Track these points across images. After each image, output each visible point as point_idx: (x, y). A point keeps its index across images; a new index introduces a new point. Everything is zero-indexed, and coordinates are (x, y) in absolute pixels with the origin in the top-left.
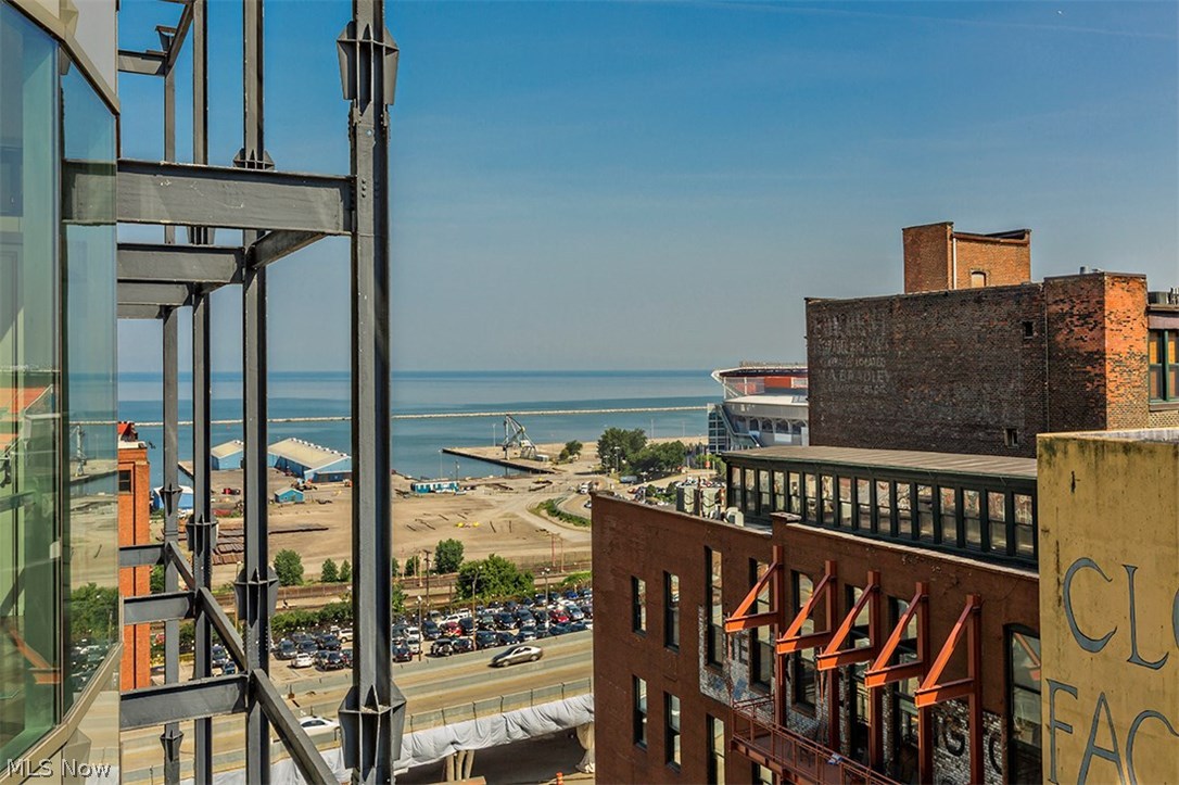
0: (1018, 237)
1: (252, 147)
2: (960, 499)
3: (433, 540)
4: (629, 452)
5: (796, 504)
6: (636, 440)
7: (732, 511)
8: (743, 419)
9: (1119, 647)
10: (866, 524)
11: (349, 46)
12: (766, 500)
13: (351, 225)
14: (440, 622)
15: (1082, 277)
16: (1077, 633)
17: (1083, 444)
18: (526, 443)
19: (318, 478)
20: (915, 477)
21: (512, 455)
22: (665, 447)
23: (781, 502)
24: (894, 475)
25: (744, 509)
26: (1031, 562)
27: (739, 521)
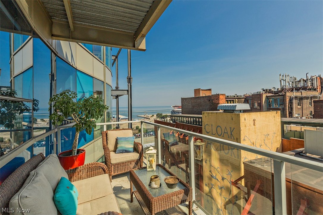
0: (210, 90)
1: (117, 86)
2: (199, 120)
3: (136, 126)
4: (160, 116)
5: (179, 120)
6: (161, 114)
7: (171, 121)
8: (175, 112)
9: (211, 133)
10: (187, 123)
11: (128, 78)
12: (175, 120)
13: (128, 94)
14: (136, 135)
15: (217, 94)
16: (206, 131)
17: (207, 113)
18: (147, 115)
19: (122, 119)
20: (193, 117)
21: (145, 116)
22: (165, 115)
23: (177, 120)
24: (191, 117)
25: (173, 121)
26: (202, 125)
27: (172, 122)
